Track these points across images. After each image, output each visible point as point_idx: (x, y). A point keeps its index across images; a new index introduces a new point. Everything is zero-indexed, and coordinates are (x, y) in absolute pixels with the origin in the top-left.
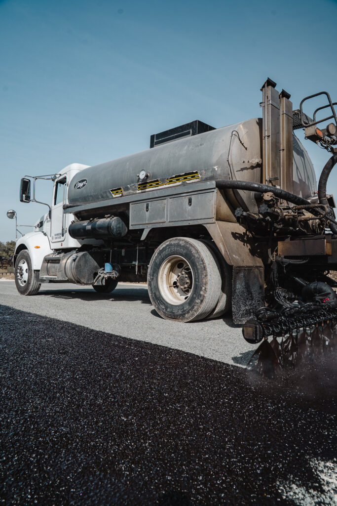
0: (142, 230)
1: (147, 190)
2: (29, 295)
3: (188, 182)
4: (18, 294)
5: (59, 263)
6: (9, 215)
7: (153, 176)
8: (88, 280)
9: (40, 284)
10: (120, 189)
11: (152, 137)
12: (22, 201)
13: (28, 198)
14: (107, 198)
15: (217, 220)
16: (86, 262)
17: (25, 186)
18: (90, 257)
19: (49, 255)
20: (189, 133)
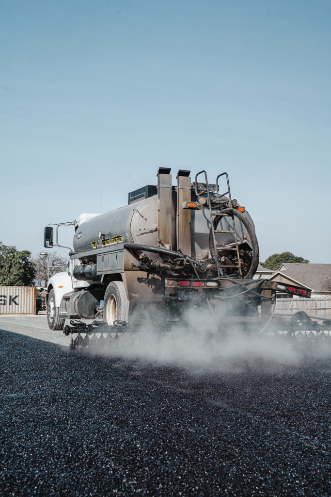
0: (101, 275)
1: (106, 245)
2: (55, 330)
3: (120, 242)
4: (49, 329)
5: (69, 300)
6: (42, 257)
7: (110, 235)
8: (89, 315)
9: (64, 320)
10: (95, 243)
11: (129, 194)
12: (46, 246)
13: (51, 243)
14: (91, 249)
15: (125, 270)
16: (87, 299)
17: (49, 234)
18: (91, 295)
19: (67, 294)
20: (143, 195)
